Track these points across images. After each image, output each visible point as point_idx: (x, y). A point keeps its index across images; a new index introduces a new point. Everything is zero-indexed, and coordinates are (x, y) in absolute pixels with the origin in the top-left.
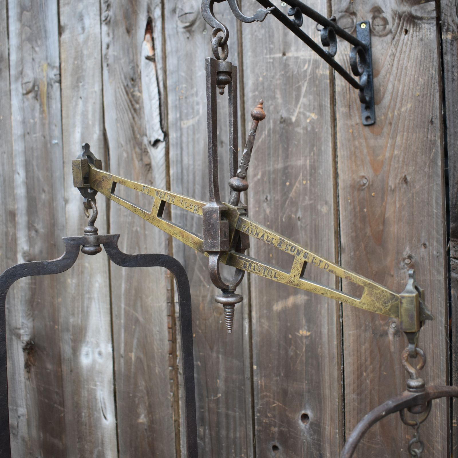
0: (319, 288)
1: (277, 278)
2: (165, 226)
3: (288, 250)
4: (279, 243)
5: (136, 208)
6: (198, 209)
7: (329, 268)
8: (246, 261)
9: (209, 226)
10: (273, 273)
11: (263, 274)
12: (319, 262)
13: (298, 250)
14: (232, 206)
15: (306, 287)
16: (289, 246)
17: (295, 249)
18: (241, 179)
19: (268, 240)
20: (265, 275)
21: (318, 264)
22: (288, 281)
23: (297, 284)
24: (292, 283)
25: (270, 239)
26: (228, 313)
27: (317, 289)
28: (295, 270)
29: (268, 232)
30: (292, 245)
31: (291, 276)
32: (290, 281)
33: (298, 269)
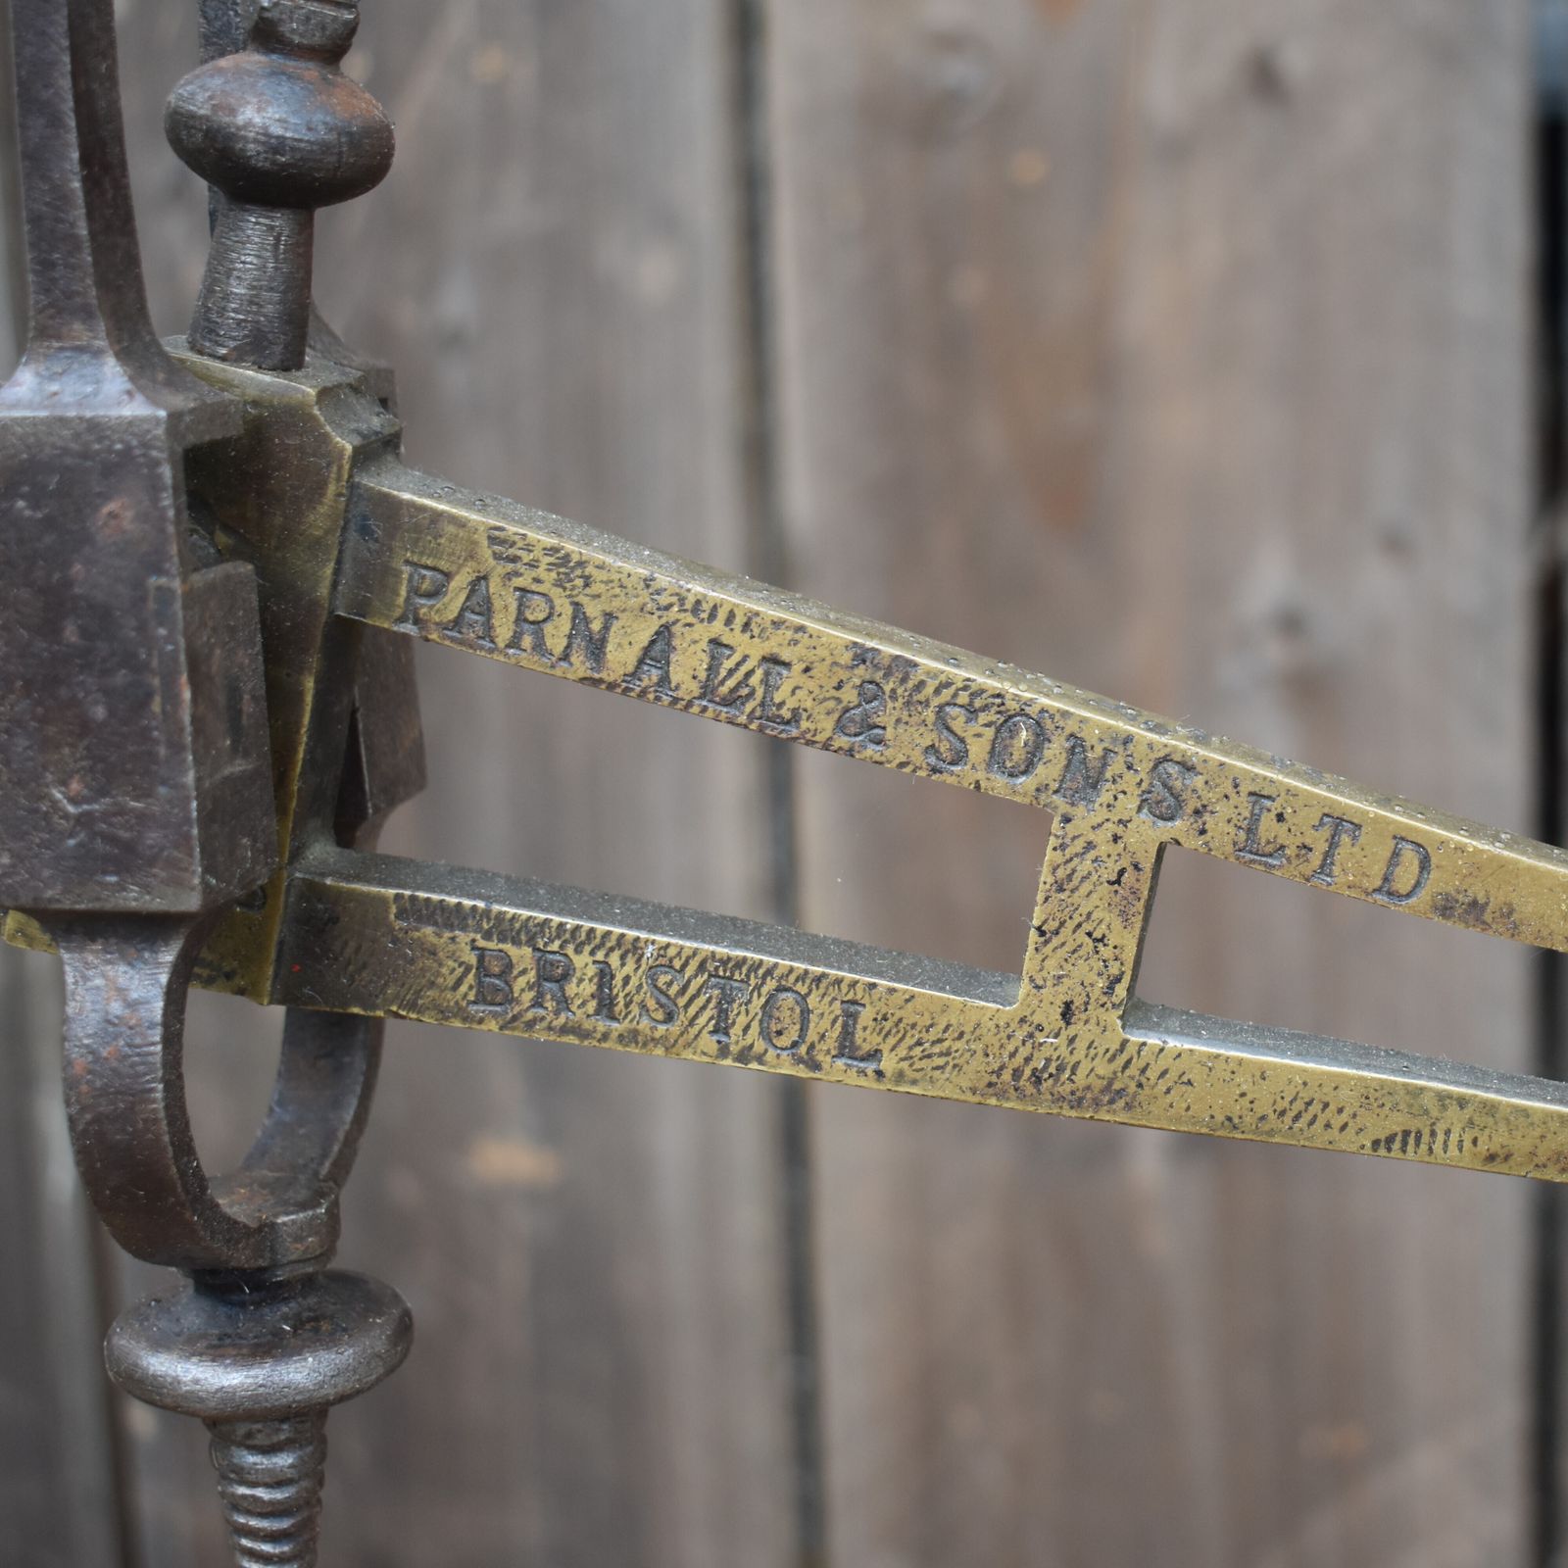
0: (1348, 1096)
1: (874, 1055)
3: (960, 757)
4: (849, 695)
7: (1437, 882)
8: (504, 929)
10: (825, 1012)
11: (709, 1043)
12: (1319, 842)
13: (1077, 745)
14: (255, 379)
15: (1207, 1105)
16: (972, 712)
17: (1041, 737)
18: (311, 70)
19: (724, 690)
20: (735, 1049)
21: (1316, 859)
22: (998, 1072)
23: (1099, 1084)
24: (1046, 1085)
25: (749, 674)
26: (261, 1493)
27: (1326, 1105)
28: (1062, 953)
29: (706, 607)
30: (998, 701)
31: (1023, 1020)
32: (1028, 1072)
33: (1097, 934)
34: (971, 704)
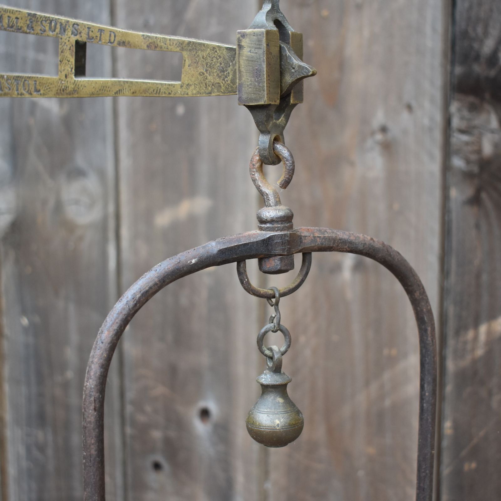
0: (109, 84)
1: (39, 91)
3: (45, 30)
4: (28, 22)
7: (118, 39)
10: (32, 84)
11: (16, 93)
12: (98, 34)
13: (61, 24)
16: (46, 21)
17: (56, 24)
19: (11, 25)
20: (20, 93)
21: (98, 38)
22: (57, 90)
23: (72, 90)
24: (65, 91)
25: (14, 21)
27: (106, 87)
28: (64, 65)
29: (6, 10)
30: (49, 19)
31: (60, 79)
32: (62, 89)
33: (68, 60)
34: (45, 20)
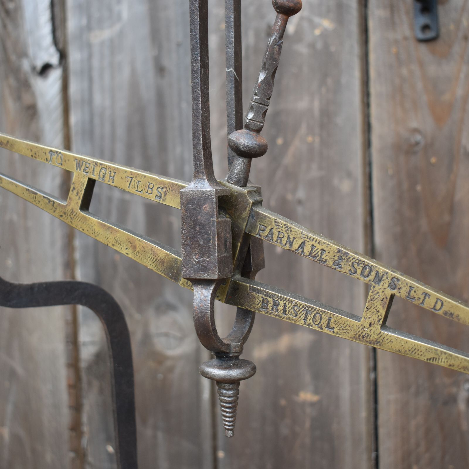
0: (423, 349)
1: (333, 328)
2: (97, 229)
3: (355, 272)
4: (336, 258)
5: (36, 194)
6: (165, 194)
7: (444, 308)
8: (268, 295)
9: (194, 228)
10: (325, 319)
11: (302, 321)
12: (422, 297)
13: (377, 273)
14: (236, 188)
15: (396, 346)
16: (358, 264)
17: (371, 270)
18: (254, 134)
19: (313, 254)
20: (307, 323)
21: (421, 301)
22: (356, 335)
23: (375, 340)
24: (365, 338)
25: (318, 252)
26: (227, 399)
27: (418, 350)
28: (371, 313)
29: (312, 238)
30: (364, 262)
31: (362, 325)
32: (361, 336)
33: (378, 310)
34: (358, 262)
